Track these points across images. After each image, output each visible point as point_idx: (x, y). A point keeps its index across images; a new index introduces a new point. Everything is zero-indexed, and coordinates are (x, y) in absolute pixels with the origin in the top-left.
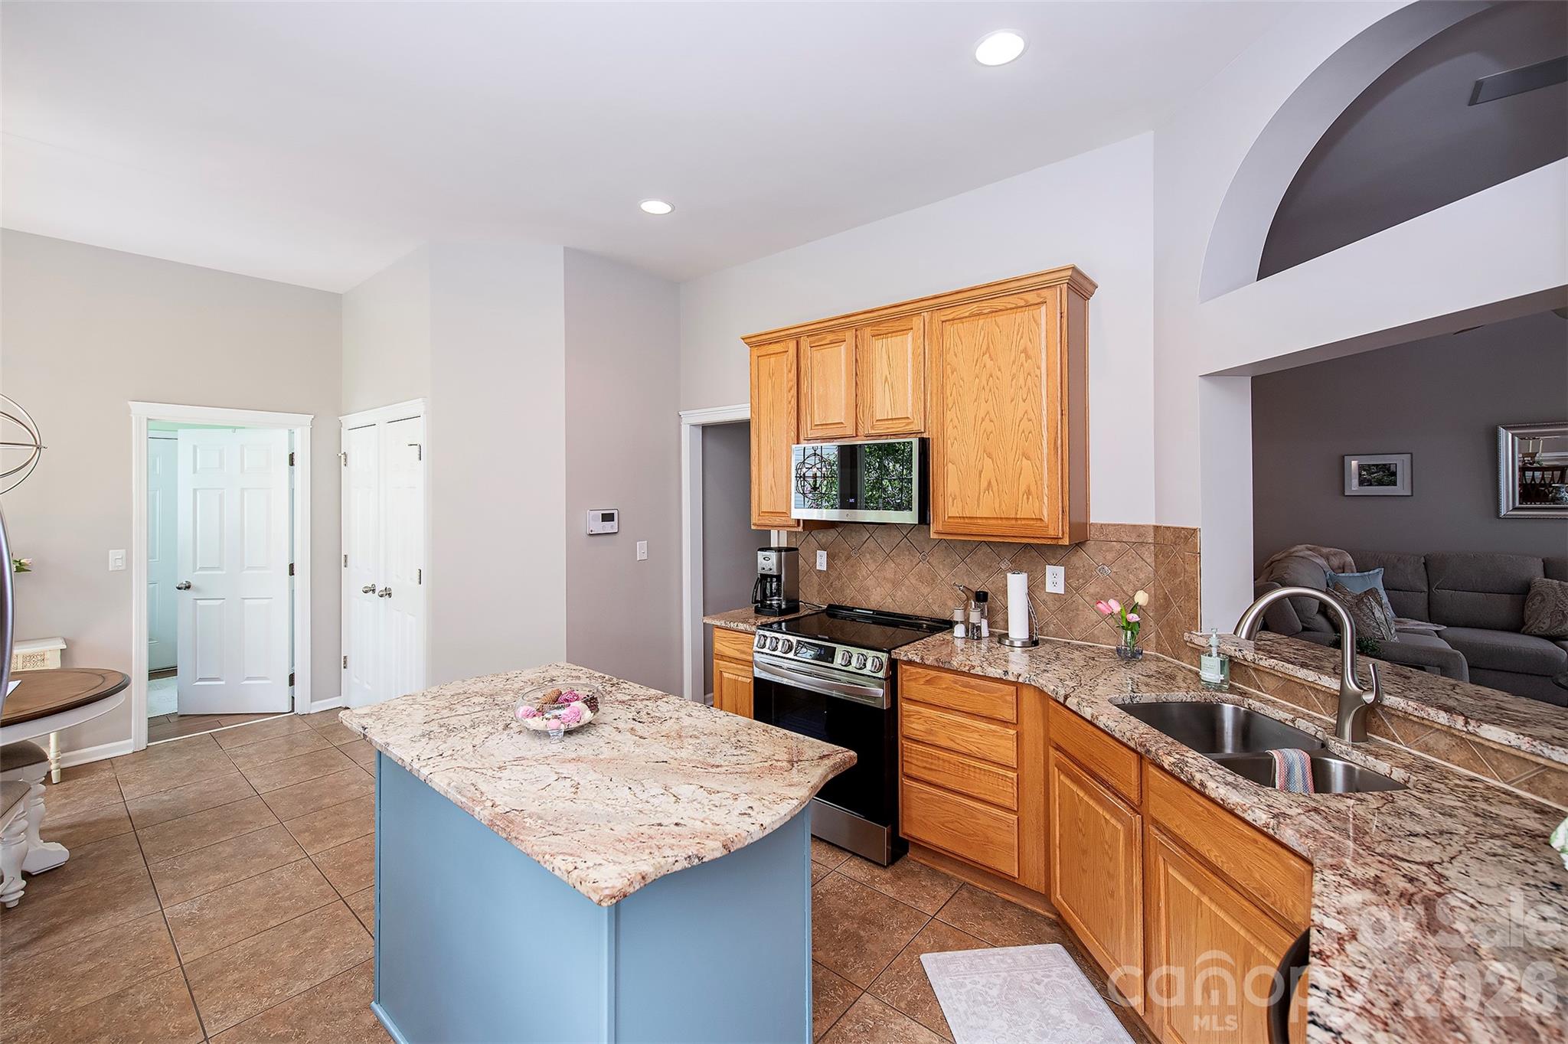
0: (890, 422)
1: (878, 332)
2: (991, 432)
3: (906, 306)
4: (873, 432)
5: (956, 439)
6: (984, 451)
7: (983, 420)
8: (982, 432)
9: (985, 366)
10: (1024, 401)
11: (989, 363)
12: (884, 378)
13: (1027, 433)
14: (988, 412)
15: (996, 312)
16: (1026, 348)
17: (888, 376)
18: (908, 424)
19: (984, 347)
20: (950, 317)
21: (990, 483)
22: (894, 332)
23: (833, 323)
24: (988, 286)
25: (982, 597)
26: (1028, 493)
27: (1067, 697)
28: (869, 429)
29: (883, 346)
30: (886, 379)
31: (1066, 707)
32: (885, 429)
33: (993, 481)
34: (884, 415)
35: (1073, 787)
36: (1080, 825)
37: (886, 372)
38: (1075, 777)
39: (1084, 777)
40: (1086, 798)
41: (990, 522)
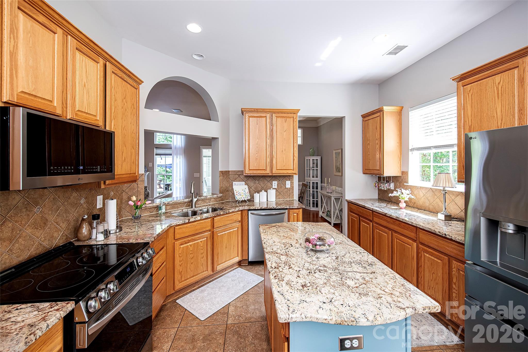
0: (85, 115)
1: (81, 49)
3: (97, 48)
4: (76, 117)
6: (124, 143)
7: (124, 129)
9: (124, 105)
10: (133, 125)
11: (126, 104)
12: (83, 84)
13: (133, 138)
14: (125, 126)
15: (127, 82)
16: (133, 104)
18: (96, 120)
19: (124, 96)
20: (115, 72)
22: (89, 57)
25: (96, 218)
26: (133, 163)
27: (189, 220)
28: (74, 115)
29: (83, 61)
30: (85, 85)
31: (189, 223)
32: (84, 118)
33: (126, 157)
34: (83, 109)
35: (188, 244)
36: (191, 252)
37: (85, 80)
38: (189, 241)
39: (193, 238)
40: (193, 243)
41: (124, 176)
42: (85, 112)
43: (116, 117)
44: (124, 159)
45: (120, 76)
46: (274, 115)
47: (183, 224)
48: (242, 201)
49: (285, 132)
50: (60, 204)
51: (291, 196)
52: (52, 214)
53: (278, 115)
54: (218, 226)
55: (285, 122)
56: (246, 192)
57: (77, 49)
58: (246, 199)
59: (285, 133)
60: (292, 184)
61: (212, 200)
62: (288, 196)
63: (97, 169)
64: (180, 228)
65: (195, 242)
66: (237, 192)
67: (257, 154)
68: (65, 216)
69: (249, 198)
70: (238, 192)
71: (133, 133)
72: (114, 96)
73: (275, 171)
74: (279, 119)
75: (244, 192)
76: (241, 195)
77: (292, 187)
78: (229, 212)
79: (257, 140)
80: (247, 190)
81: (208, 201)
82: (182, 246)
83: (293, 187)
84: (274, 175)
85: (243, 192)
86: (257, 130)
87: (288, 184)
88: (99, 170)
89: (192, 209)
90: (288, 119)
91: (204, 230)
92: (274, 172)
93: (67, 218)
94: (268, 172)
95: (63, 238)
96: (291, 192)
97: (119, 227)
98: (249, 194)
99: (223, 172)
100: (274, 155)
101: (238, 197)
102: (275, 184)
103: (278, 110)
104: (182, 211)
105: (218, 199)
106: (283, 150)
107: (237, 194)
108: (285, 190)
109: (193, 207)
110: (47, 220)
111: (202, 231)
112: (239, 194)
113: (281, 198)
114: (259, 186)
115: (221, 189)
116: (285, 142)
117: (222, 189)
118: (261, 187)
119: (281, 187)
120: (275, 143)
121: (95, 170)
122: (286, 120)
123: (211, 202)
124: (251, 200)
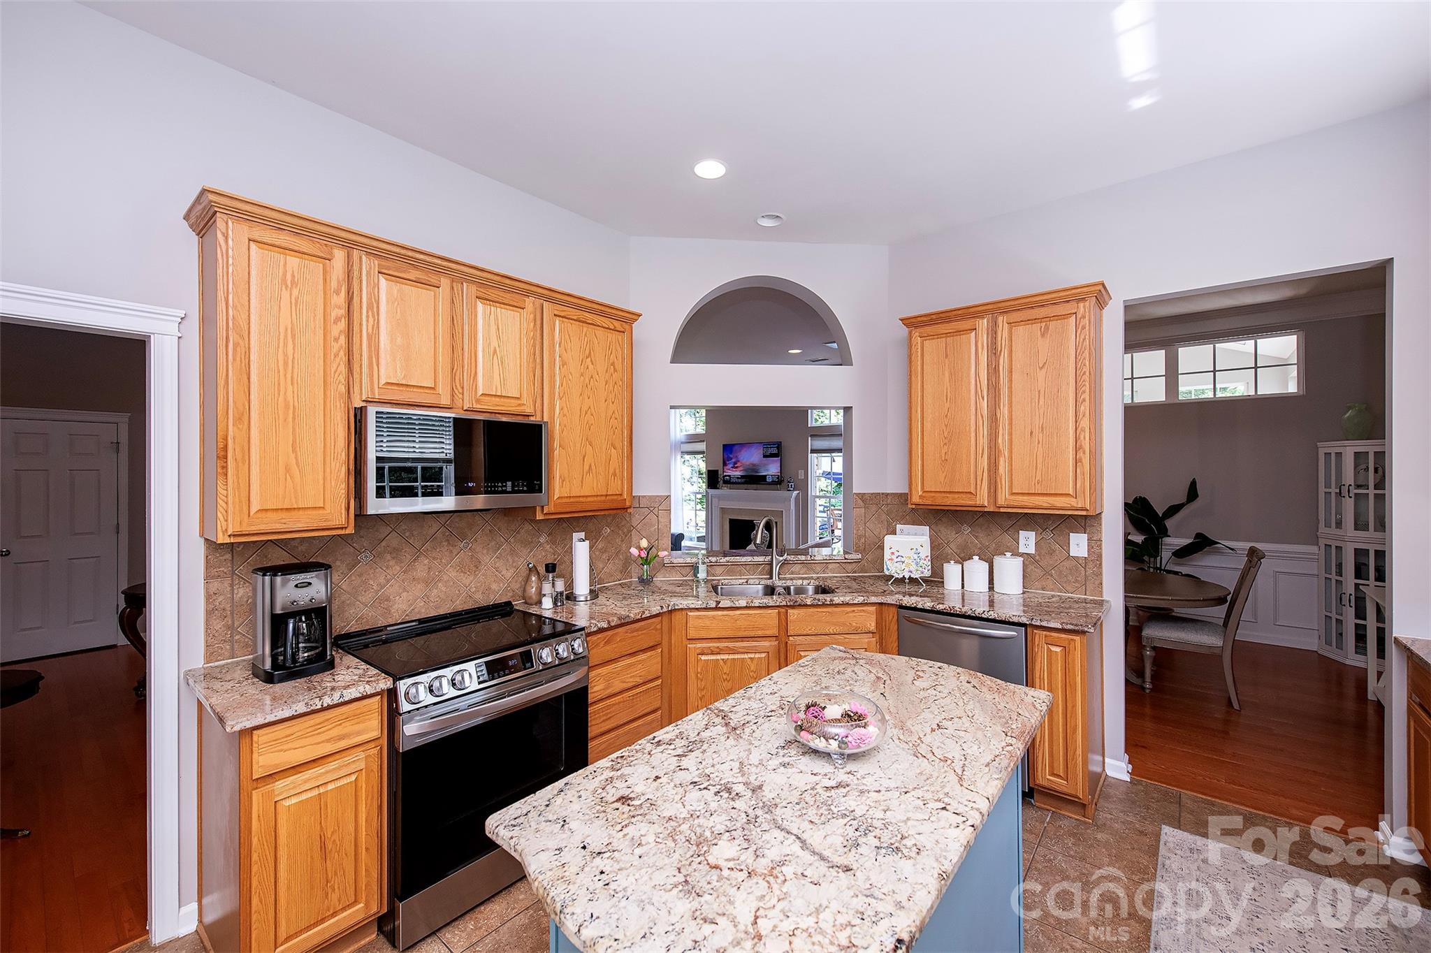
0: (498, 399)
1: (486, 296)
2: (592, 424)
3: (520, 283)
4: (479, 406)
5: (565, 426)
6: (587, 440)
7: (586, 413)
8: (586, 423)
9: (588, 368)
10: (613, 403)
11: (591, 367)
12: (492, 349)
13: (614, 428)
14: (590, 408)
15: (595, 325)
16: (614, 362)
17: (497, 349)
18: (519, 405)
19: (587, 352)
20: (562, 314)
21: (590, 466)
22: (504, 304)
23: (422, 257)
24: (592, 302)
25: (550, 569)
26: (615, 475)
27: (718, 603)
28: (474, 402)
29: (490, 314)
30: (495, 352)
31: (717, 608)
32: (493, 405)
33: (593, 464)
34: (492, 390)
35: (719, 657)
36: (725, 677)
37: (495, 343)
38: (721, 650)
39: (731, 645)
40: (731, 657)
41: (589, 499)
42: (495, 396)
43: (564, 393)
44: (588, 468)
45: (575, 318)
46: (1000, 319)
47: (704, 608)
48: (901, 581)
49: (1041, 368)
50: (503, 540)
51: (1090, 586)
52: (487, 554)
53: (1016, 316)
54: (800, 633)
55: (1043, 335)
56: (923, 555)
57: (477, 297)
58: (915, 575)
59: (1044, 370)
60: (1095, 545)
61: (830, 566)
62: (1077, 585)
63: (506, 486)
64: (698, 617)
65: (736, 656)
66: (893, 553)
67: (946, 447)
68: (511, 561)
69: (927, 573)
70: (897, 554)
71: (613, 418)
72: (560, 357)
73: (1004, 498)
74: (1020, 331)
75: (916, 556)
76: (903, 562)
77: (1095, 556)
78: (831, 601)
79: (947, 405)
80: (926, 551)
81: (818, 568)
82: (703, 658)
83: (1100, 556)
84: (1002, 510)
85: (912, 554)
86: (947, 375)
87: (1079, 545)
88: (509, 489)
89: (769, 582)
90: (1052, 325)
91: (760, 633)
92: (1001, 501)
93: (514, 564)
94: (983, 499)
95: (507, 595)
96: (1089, 572)
97: (594, 594)
98: (930, 563)
99: (866, 496)
100: (1001, 447)
101: (893, 568)
102: (1027, 541)
103: (1016, 302)
104: (747, 582)
105: (850, 567)
106: (1036, 431)
107: (891, 559)
108: (1066, 564)
109: (774, 578)
110: (480, 562)
111: (752, 634)
112: (899, 559)
113: (1053, 590)
114: (972, 543)
115: (859, 540)
116: (1041, 402)
117: (863, 540)
118: (979, 545)
119: (1051, 552)
120: (1004, 411)
121: (500, 489)
122: (1047, 328)
123: (828, 571)
124: (936, 580)
